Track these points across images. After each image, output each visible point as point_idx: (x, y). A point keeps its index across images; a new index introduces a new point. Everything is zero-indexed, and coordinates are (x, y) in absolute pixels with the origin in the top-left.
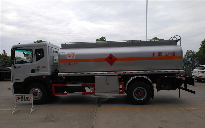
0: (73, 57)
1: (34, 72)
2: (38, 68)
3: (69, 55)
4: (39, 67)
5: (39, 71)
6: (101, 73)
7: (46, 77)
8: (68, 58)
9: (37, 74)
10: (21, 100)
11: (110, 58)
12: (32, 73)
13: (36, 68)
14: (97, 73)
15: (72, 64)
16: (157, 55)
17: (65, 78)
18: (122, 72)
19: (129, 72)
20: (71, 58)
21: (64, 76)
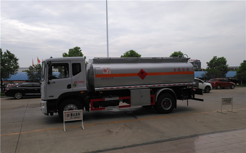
0: (109, 72)
1: (70, 88)
2: (74, 83)
3: (105, 70)
4: (76, 82)
5: (76, 86)
6: (135, 87)
7: (83, 92)
8: (104, 73)
9: (73, 89)
10: (70, 117)
11: (141, 73)
12: (68, 88)
13: (73, 83)
14: (131, 87)
15: (108, 79)
16: (177, 71)
17: (102, 92)
18: (152, 85)
19: (157, 85)
20: (107, 73)
21: (101, 91)
